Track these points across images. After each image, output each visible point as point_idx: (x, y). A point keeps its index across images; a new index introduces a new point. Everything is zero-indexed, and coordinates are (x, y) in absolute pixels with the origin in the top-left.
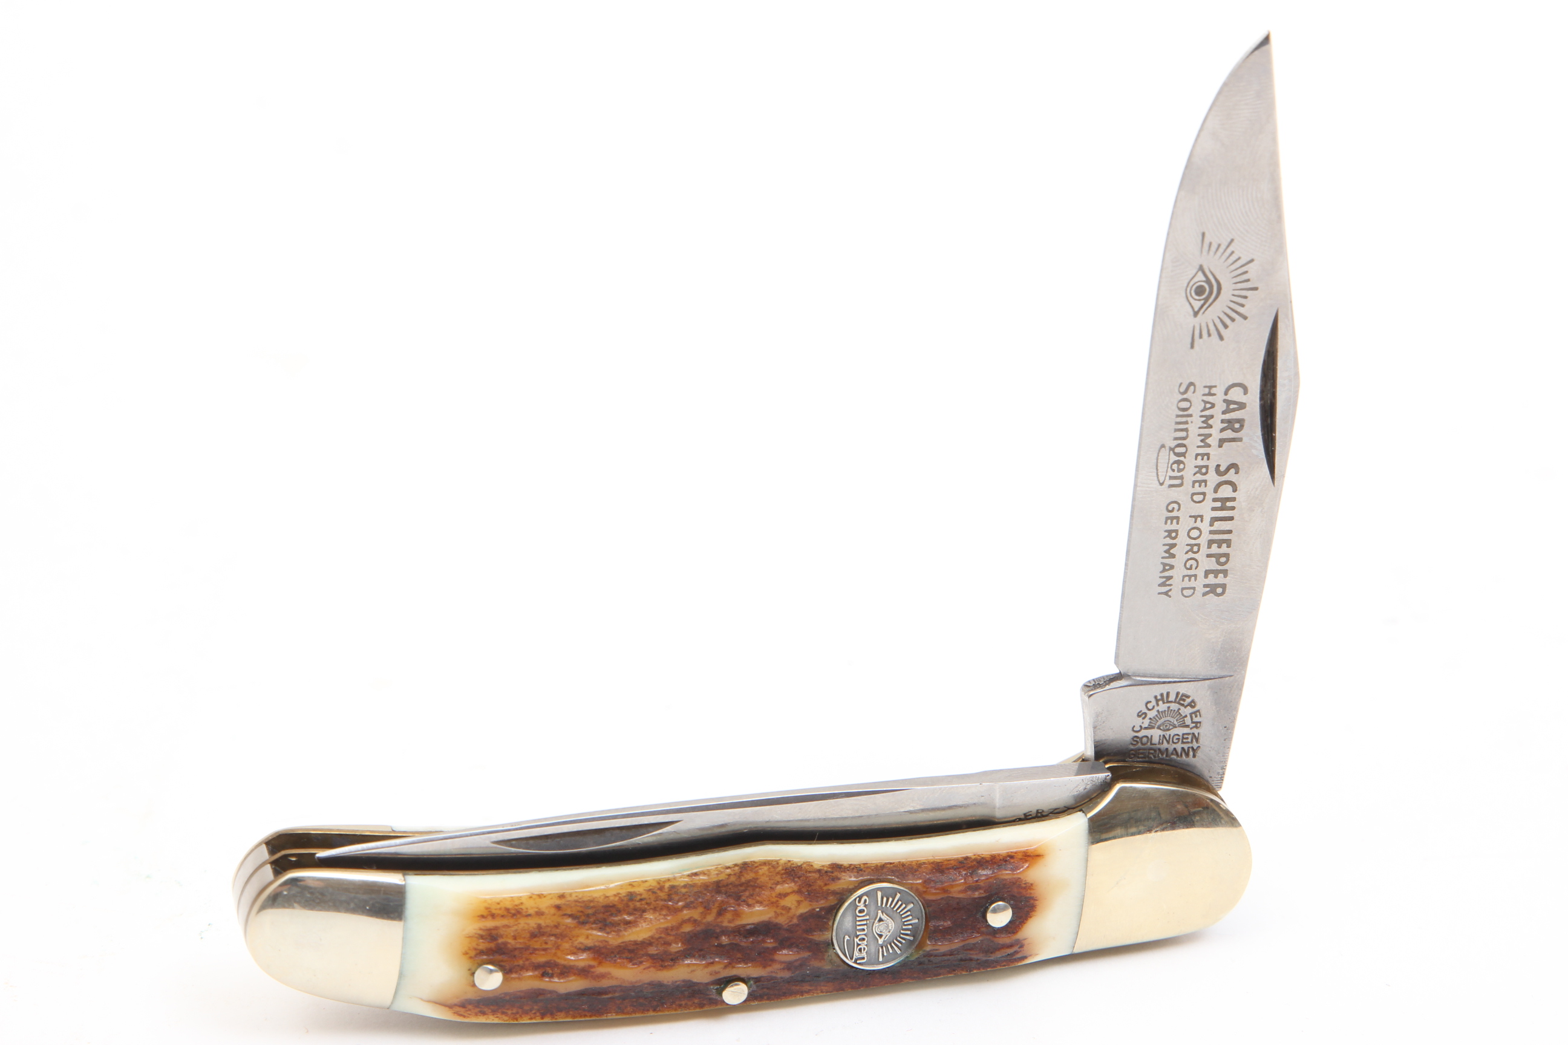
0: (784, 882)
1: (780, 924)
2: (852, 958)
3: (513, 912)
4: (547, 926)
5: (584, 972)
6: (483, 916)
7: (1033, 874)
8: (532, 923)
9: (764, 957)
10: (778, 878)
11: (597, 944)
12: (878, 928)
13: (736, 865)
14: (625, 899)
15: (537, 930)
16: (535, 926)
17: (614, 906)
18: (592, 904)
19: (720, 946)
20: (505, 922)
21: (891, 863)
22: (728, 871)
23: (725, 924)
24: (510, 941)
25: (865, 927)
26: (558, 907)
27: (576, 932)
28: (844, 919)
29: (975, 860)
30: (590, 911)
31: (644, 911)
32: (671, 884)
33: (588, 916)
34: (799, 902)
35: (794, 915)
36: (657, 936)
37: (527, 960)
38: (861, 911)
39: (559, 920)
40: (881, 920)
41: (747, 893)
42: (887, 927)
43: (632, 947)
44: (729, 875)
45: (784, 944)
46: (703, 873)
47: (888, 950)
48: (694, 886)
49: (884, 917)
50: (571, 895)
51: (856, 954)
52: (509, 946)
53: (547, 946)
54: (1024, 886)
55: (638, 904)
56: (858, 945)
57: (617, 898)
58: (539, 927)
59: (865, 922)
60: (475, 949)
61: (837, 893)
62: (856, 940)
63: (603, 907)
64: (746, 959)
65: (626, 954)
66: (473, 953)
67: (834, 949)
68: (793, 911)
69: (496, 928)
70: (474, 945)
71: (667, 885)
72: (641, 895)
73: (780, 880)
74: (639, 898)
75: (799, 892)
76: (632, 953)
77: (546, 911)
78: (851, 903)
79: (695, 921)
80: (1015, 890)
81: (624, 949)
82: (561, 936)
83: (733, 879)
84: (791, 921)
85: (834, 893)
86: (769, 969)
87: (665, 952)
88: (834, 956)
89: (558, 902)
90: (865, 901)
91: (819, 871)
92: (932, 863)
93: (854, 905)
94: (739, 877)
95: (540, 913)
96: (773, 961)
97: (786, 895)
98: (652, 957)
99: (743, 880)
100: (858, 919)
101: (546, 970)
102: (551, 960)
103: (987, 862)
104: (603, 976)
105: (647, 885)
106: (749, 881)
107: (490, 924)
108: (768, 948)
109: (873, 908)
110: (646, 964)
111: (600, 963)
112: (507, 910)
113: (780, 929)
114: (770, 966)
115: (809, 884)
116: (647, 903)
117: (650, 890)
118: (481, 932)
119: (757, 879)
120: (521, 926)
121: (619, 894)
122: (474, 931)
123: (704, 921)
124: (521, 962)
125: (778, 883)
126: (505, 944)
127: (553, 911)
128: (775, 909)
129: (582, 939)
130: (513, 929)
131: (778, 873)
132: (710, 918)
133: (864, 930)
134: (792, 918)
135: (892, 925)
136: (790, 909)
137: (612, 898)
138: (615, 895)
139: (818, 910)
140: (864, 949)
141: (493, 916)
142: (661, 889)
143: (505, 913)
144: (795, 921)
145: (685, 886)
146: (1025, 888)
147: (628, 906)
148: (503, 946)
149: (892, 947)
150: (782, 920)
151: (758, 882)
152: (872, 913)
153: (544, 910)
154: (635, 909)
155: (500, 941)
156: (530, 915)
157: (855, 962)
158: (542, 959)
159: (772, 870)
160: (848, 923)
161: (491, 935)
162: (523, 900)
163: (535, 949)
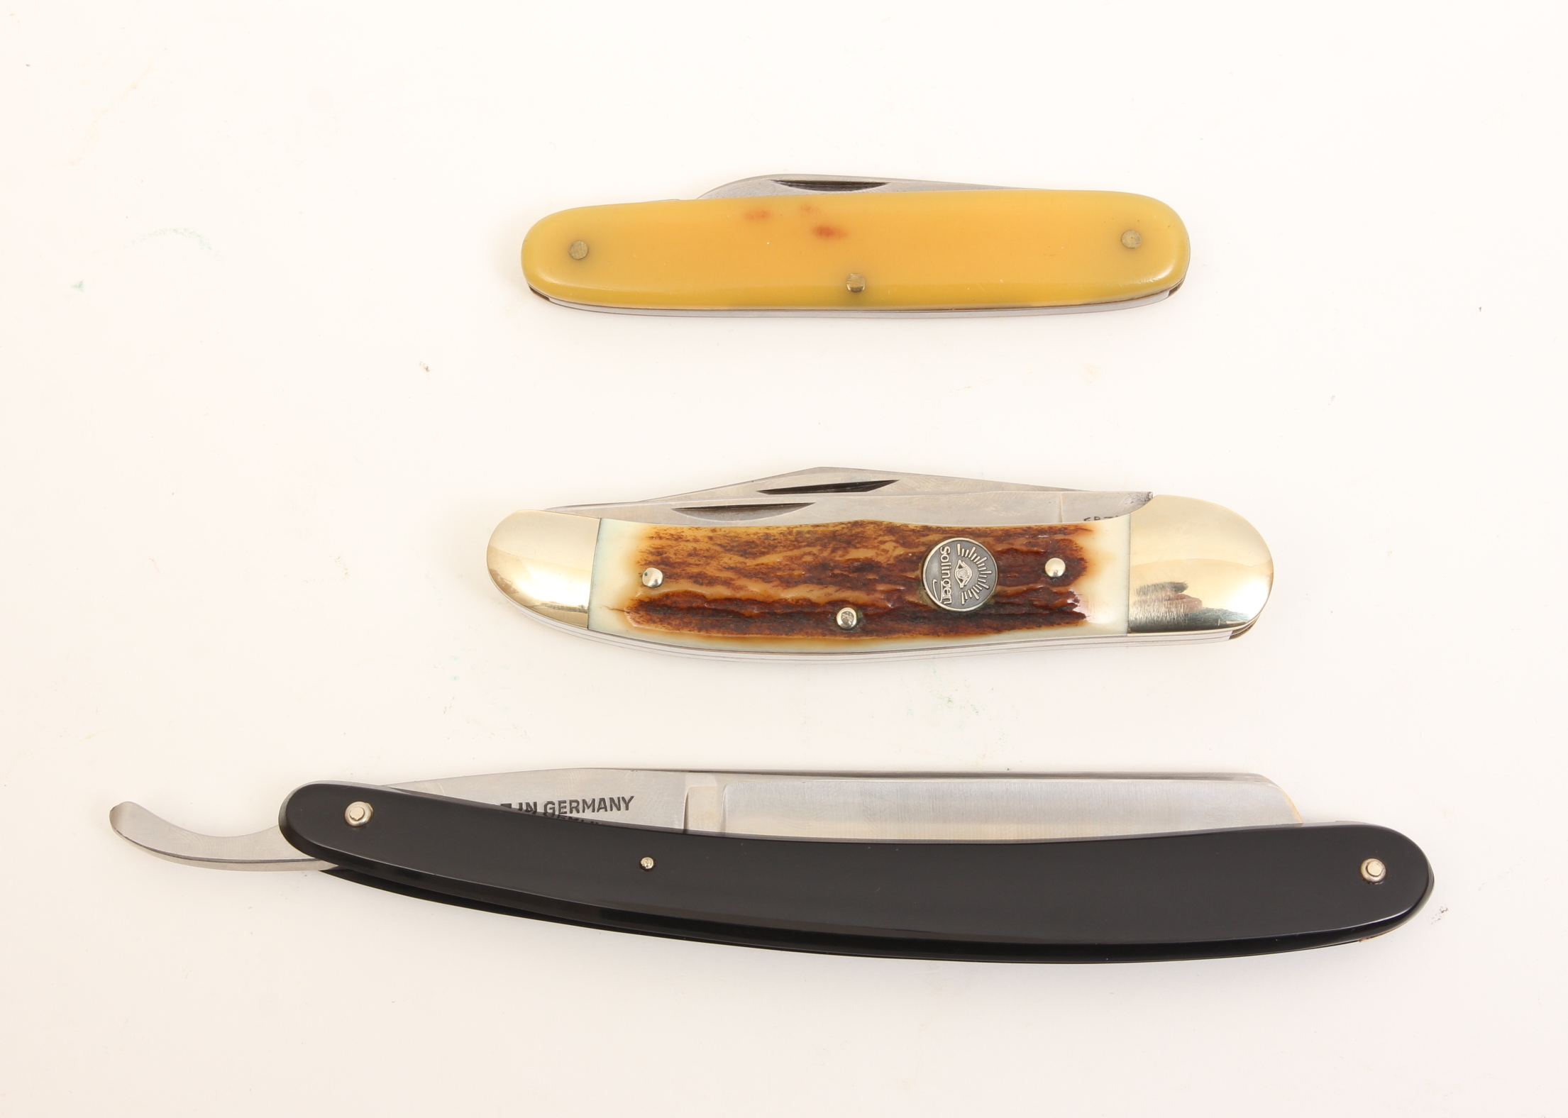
0: (884, 535)
1: (880, 562)
2: (940, 600)
3: (676, 537)
4: (701, 549)
5: (727, 583)
6: (652, 537)
7: (1081, 541)
8: (690, 546)
9: (868, 586)
10: (881, 533)
11: (738, 565)
12: (959, 573)
13: (849, 523)
14: (762, 538)
15: (693, 552)
16: (692, 548)
17: (753, 542)
18: (736, 539)
19: (834, 576)
20: (669, 542)
21: (970, 528)
22: (844, 526)
23: (837, 558)
24: (672, 556)
25: (948, 572)
26: (711, 538)
27: (723, 555)
28: (931, 566)
29: (1036, 530)
30: (735, 544)
31: (776, 547)
32: (797, 529)
33: (733, 546)
34: (895, 547)
35: (891, 556)
36: (785, 563)
37: (684, 570)
38: (945, 558)
39: (711, 546)
40: (960, 567)
41: (856, 541)
42: (966, 573)
43: (764, 571)
44: (843, 528)
45: (883, 580)
46: (824, 526)
47: (968, 595)
48: (815, 532)
49: (963, 564)
50: (720, 530)
51: (943, 595)
52: (671, 560)
53: (699, 563)
54: (1075, 548)
55: (772, 542)
56: (944, 587)
57: (756, 537)
58: (695, 549)
59: (948, 568)
60: (646, 560)
61: (926, 545)
62: (942, 583)
63: (745, 542)
64: (853, 588)
65: (761, 576)
66: (643, 562)
67: (925, 589)
68: (890, 553)
69: (663, 547)
70: (645, 557)
71: (795, 530)
72: (774, 536)
73: (882, 533)
74: (773, 538)
75: (896, 541)
76: (763, 575)
77: (701, 539)
78: (936, 551)
79: (814, 554)
80: (1068, 552)
81: (759, 572)
82: (712, 557)
83: (845, 531)
84: (889, 560)
85: (924, 544)
86: (872, 597)
87: (790, 576)
88: (925, 596)
89: (711, 534)
90: (948, 550)
91: (913, 530)
92: (1002, 530)
93: (938, 552)
94: (851, 530)
95: (696, 540)
96: (875, 591)
97: (884, 542)
98: (780, 578)
99: (854, 532)
100: (942, 564)
101: (698, 578)
102: (701, 572)
103: (1047, 531)
104: (741, 588)
105: (779, 529)
106: (859, 533)
107: (658, 543)
108: (870, 580)
109: (954, 558)
110: (775, 583)
111: (739, 578)
112: (672, 535)
113: (880, 567)
114: (873, 594)
115: (904, 537)
116: (779, 542)
117: (781, 533)
118: (651, 549)
119: (865, 532)
120: (680, 548)
121: (757, 533)
122: (646, 548)
123: (821, 555)
124: (678, 571)
125: (880, 535)
126: (668, 558)
127: (706, 540)
128: (876, 551)
129: (726, 560)
130: (675, 548)
131: (881, 529)
132: (826, 554)
133: (947, 574)
134: (890, 558)
135: (970, 572)
136: (888, 551)
137: (752, 536)
138: (754, 534)
139: (910, 555)
140: (949, 591)
141: (661, 538)
142: (790, 533)
143: (670, 537)
144: (892, 561)
145: (809, 532)
146: (1076, 550)
147: (764, 543)
148: (666, 560)
149: (972, 592)
150: (881, 559)
151: (865, 534)
152: (954, 561)
153: (699, 538)
154: (769, 545)
155: (664, 556)
156: (688, 541)
157: (942, 603)
158: (695, 570)
159: (877, 527)
160: (935, 568)
161: (659, 552)
162: (684, 530)
163: (690, 564)
